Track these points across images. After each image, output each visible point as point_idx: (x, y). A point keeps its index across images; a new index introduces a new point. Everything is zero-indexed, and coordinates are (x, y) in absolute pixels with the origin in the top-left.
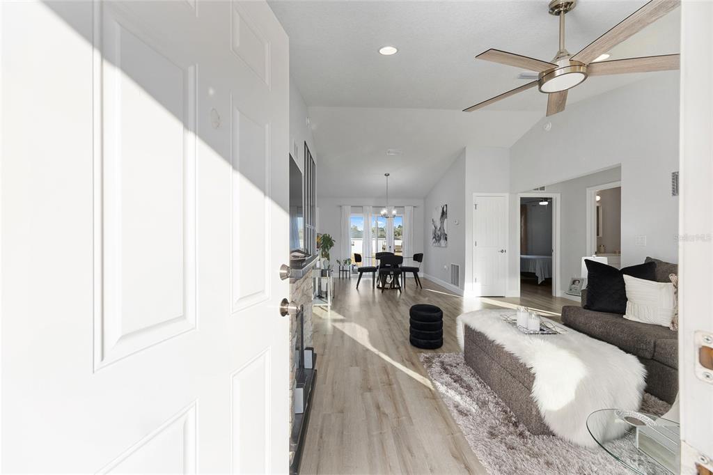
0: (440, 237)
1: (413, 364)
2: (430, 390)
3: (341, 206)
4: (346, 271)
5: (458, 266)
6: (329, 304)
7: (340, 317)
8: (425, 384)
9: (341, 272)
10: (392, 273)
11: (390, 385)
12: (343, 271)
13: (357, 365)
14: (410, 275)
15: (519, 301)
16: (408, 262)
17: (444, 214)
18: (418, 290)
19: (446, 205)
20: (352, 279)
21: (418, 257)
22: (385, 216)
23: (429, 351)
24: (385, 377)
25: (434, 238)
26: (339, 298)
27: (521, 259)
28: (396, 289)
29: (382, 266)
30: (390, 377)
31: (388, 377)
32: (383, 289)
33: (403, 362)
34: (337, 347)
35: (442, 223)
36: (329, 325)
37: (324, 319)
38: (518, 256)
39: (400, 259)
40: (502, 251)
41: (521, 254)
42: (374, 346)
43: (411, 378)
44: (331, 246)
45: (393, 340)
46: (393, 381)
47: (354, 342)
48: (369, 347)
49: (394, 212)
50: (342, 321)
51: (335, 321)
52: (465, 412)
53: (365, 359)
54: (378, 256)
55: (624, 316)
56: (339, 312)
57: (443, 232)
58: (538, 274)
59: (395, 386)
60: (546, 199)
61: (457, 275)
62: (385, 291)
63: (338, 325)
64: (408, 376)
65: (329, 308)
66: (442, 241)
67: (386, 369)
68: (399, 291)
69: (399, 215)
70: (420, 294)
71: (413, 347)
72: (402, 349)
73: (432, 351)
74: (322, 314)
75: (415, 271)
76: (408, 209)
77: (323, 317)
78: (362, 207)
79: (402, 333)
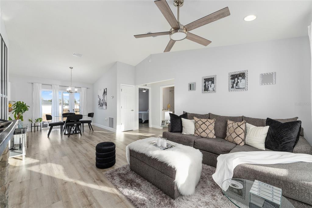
0: (102, 104)
1: (102, 181)
2: (118, 196)
3: (33, 83)
4: (38, 126)
5: (113, 119)
6: (24, 154)
7: (36, 161)
8: (114, 193)
9: (33, 128)
10: (75, 125)
11: (91, 205)
12: (35, 126)
13: (59, 199)
14: (86, 125)
15: (138, 131)
16: (85, 118)
17: (105, 93)
18: (91, 132)
19: (106, 89)
20: (42, 131)
21: (91, 115)
22: (70, 92)
23: (109, 169)
24: (85, 200)
25: (99, 104)
26: (33, 146)
27: (139, 113)
28: (78, 133)
29: (68, 121)
30: (89, 198)
31: (87, 199)
32: (69, 135)
33: (95, 182)
34: (36, 190)
35: (104, 97)
36: (24, 170)
37: (19, 167)
38: (138, 112)
39: (81, 116)
40: (132, 110)
41: (139, 111)
42: (71, 177)
43: (104, 193)
44: (25, 110)
45: (84, 168)
46: (92, 200)
47: (52, 180)
48: (66, 179)
49: (76, 90)
50: (38, 164)
51: (31, 165)
52: (142, 202)
53: (65, 191)
54: (64, 115)
55: (182, 133)
56: (34, 157)
57: (104, 102)
58: (143, 119)
59: (94, 204)
60: (145, 89)
61: (112, 122)
62: (71, 136)
63: (35, 169)
64: (101, 191)
65: (24, 157)
66: (104, 107)
67: (84, 193)
68: (79, 135)
69: (79, 92)
70: (92, 134)
71: (98, 169)
72: (92, 173)
73: (111, 168)
74: (16, 163)
75: (89, 122)
76: (83, 89)
77: (17, 165)
78: (52, 85)
79: (89, 162)
